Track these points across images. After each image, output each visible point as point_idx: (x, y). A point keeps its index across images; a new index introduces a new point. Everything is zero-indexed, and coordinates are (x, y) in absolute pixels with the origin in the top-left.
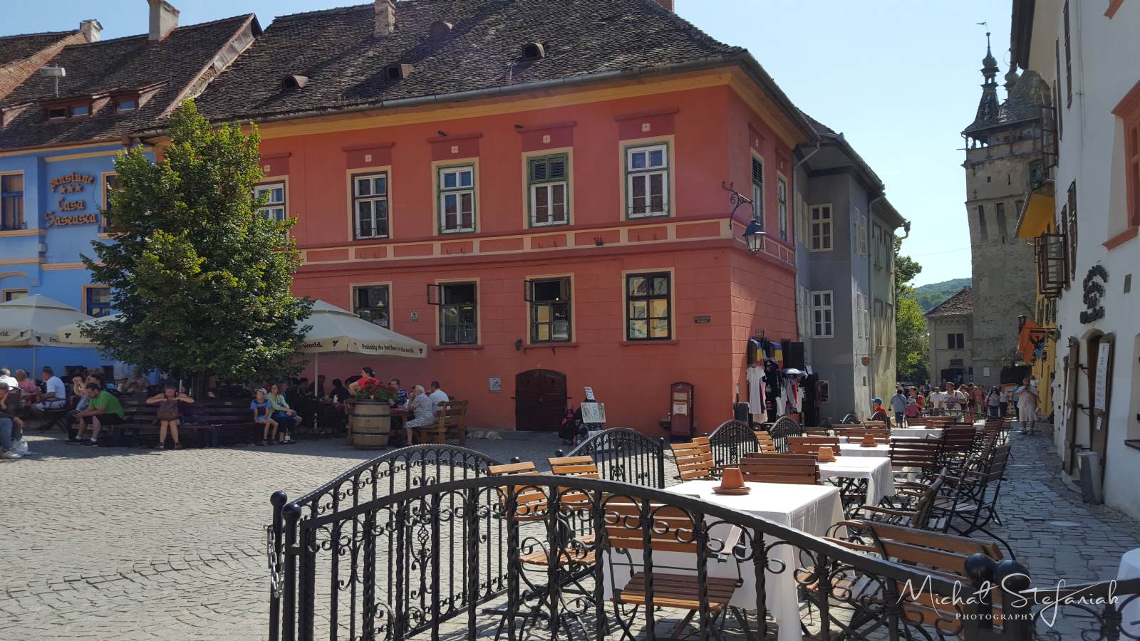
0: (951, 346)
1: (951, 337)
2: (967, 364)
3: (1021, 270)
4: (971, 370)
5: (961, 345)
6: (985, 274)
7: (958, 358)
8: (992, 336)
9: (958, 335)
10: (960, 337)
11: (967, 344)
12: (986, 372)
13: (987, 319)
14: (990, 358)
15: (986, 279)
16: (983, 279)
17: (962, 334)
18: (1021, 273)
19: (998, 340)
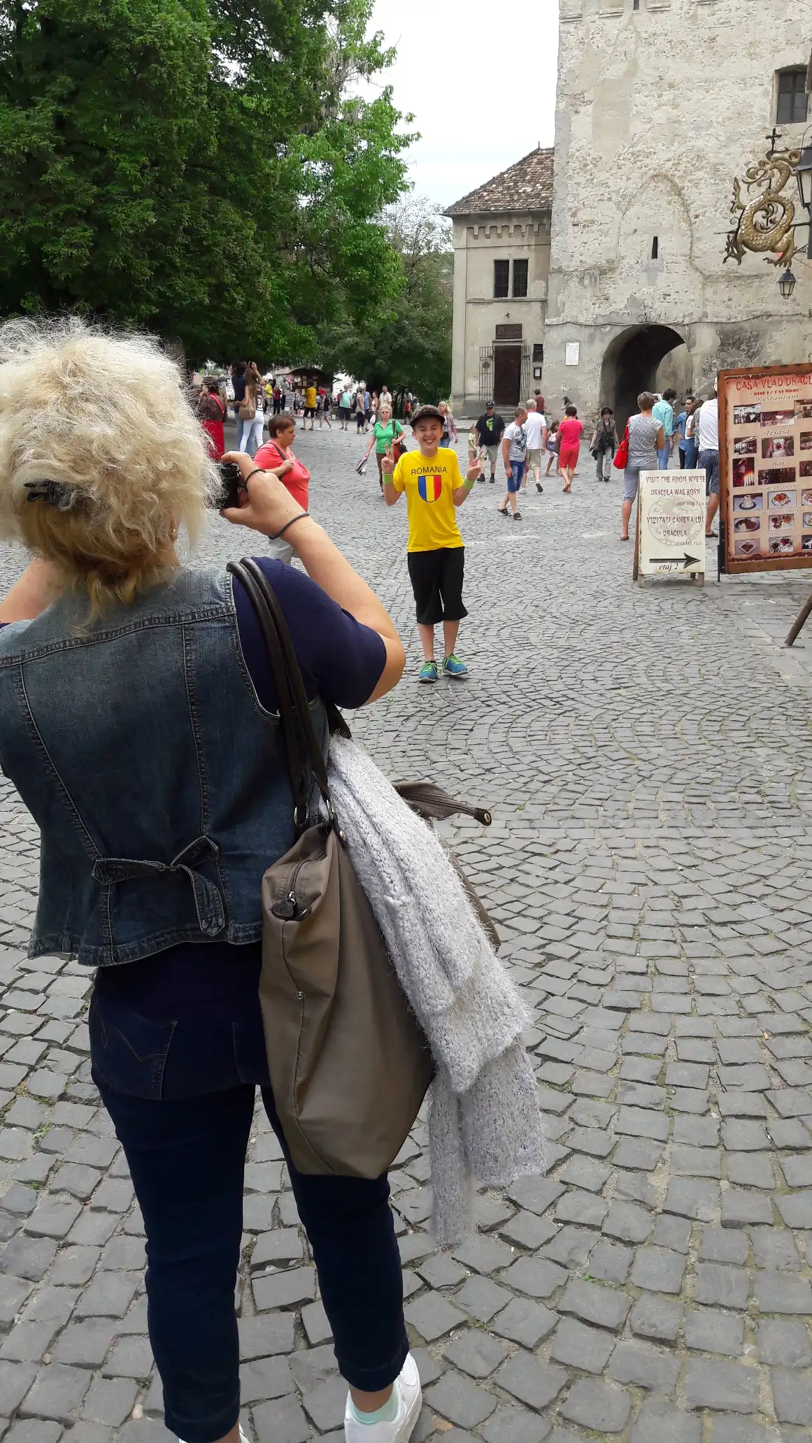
0: (500, 291)
1: (501, 265)
2: (529, 338)
3: (671, 86)
4: (539, 351)
5: (521, 290)
6: (588, 96)
7: (514, 320)
8: (590, 262)
9: (515, 261)
10: (521, 265)
11: (534, 288)
12: (572, 354)
13: (583, 216)
14: (582, 320)
15: (590, 108)
16: (582, 109)
17: (525, 262)
18: (668, 95)
19: (603, 272)
